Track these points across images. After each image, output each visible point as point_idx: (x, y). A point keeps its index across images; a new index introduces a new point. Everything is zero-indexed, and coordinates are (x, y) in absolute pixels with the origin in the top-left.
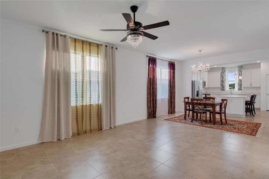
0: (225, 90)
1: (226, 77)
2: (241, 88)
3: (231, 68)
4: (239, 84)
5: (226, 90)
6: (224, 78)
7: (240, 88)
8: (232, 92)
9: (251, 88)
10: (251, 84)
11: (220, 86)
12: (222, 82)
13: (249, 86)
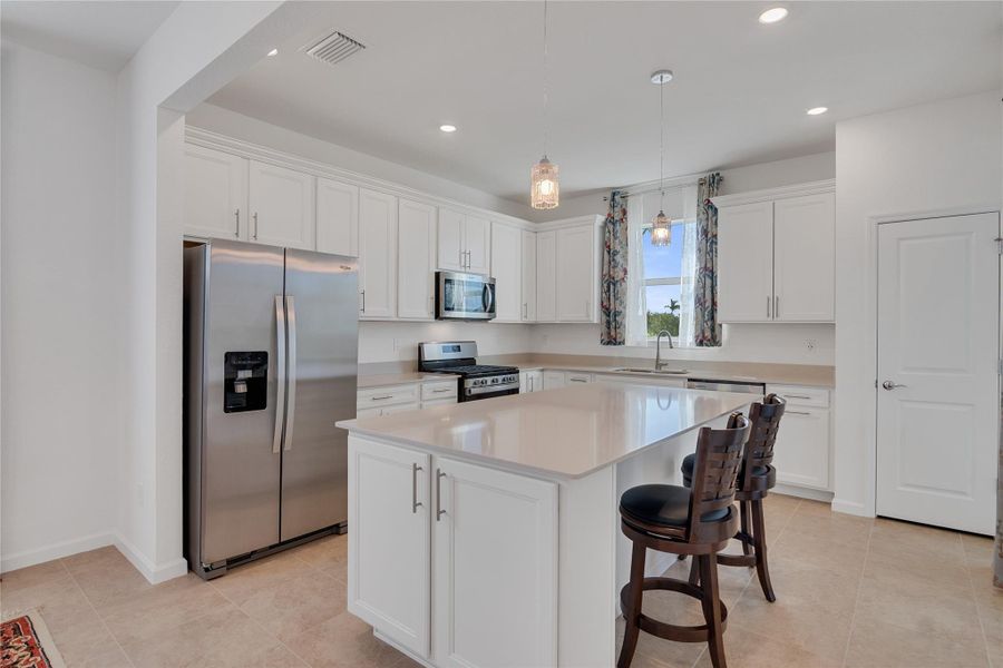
0: (623, 343)
1: (629, 256)
2: (713, 330)
4: (700, 302)
5: (628, 343)
6: (618, 258)
8: (662, 357)
9: (774, 327)
10: (773, 304)
11: (595, 316)
12: (611, 285)
13: (761, 316)
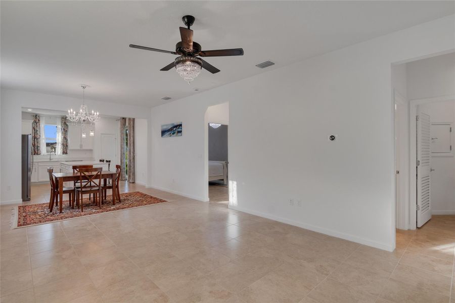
0: (40, 154)
1: (41, 132)
3: (50, 117)
6: (37, 132)
7: (65, 150)
8: (52, 158)
9: (81, 150)
12: (35, 139)
